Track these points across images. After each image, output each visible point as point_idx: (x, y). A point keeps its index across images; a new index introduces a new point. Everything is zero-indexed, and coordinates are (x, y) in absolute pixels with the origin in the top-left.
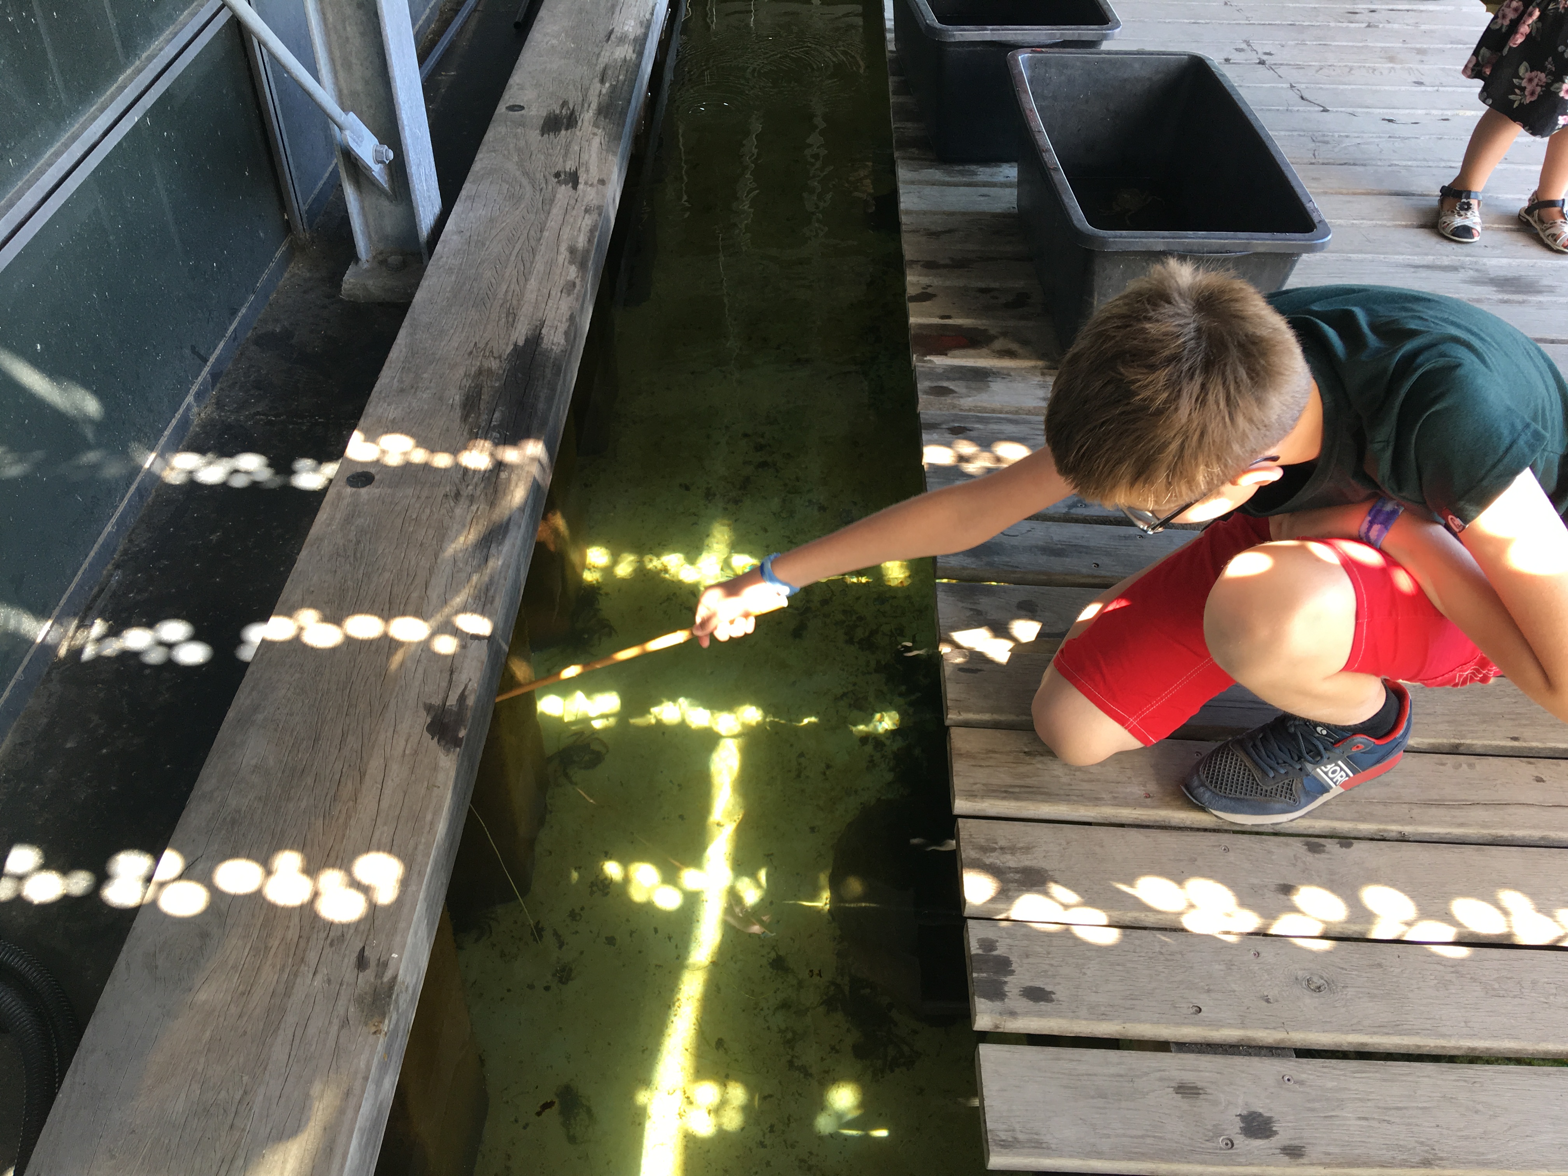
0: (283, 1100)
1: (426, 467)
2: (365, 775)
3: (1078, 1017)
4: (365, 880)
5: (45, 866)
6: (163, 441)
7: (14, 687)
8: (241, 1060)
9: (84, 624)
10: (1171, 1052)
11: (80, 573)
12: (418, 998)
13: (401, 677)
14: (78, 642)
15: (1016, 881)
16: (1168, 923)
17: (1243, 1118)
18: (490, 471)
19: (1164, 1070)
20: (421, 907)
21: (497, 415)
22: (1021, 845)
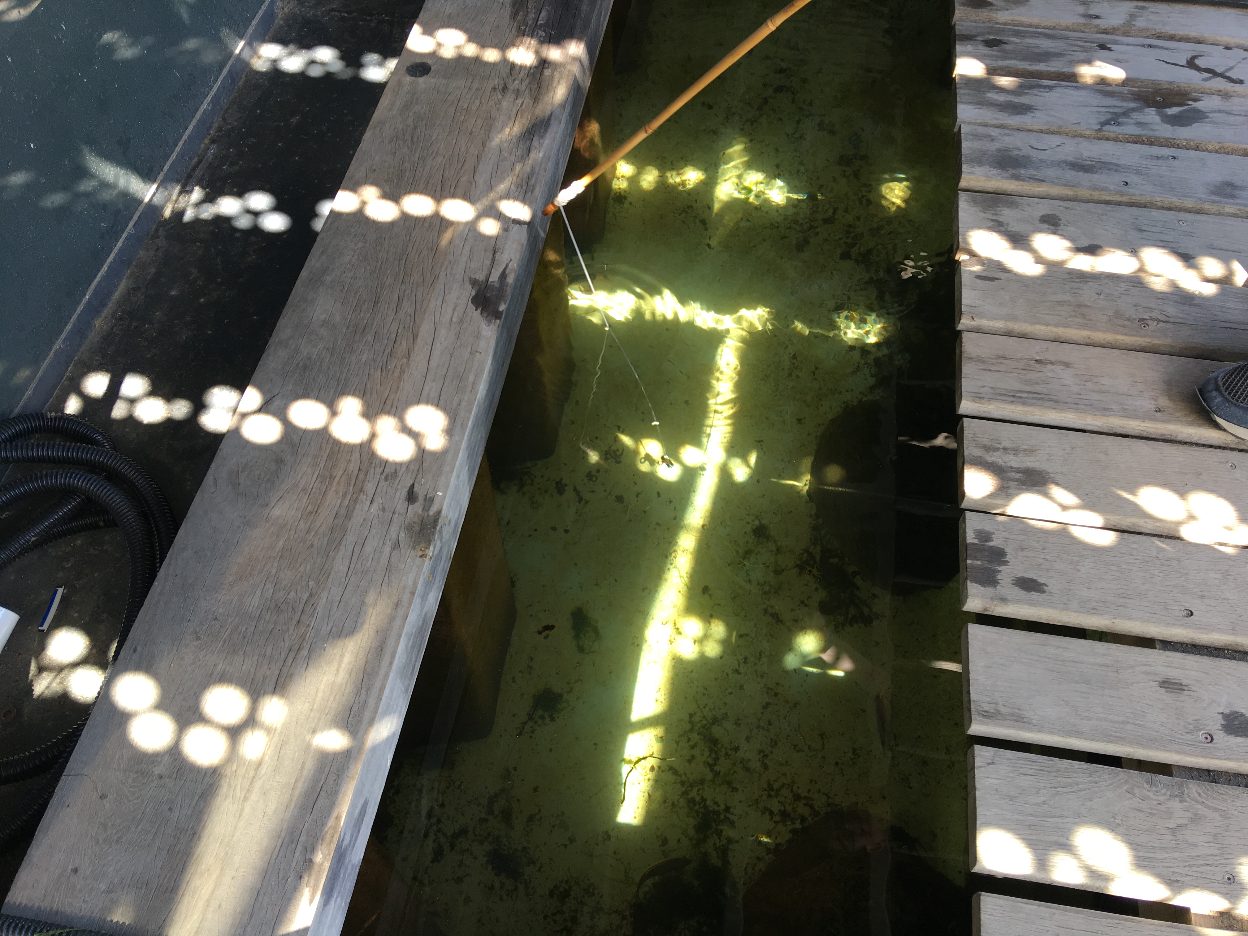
0: (342, 604)
1: (477, 60)
2: (417, 336)
3: (1068, 609)
4: (416, 428)
5: (153, 393)
6: (251, 30)
7: (126, 239)
8: (308, 568)
9: (185, 190)
10: (1156, 648)
11: (181, 143)
12: (460, 530)
13: (450, 253)
14: (180, 205)
15: (1017, 480)
16: (1166, 531)
17: (1225, 716)
18: (536, 67)
19: (1150, 665)
20: (462, 455)
21: (543, 14)
22: (1025, 447)
